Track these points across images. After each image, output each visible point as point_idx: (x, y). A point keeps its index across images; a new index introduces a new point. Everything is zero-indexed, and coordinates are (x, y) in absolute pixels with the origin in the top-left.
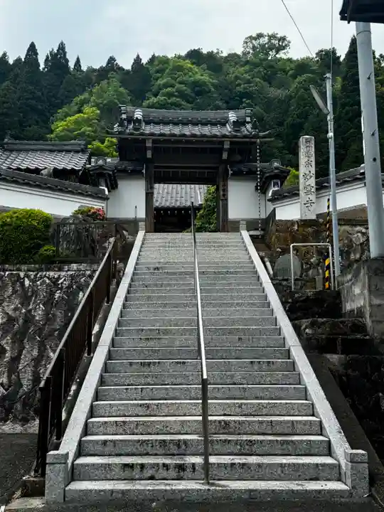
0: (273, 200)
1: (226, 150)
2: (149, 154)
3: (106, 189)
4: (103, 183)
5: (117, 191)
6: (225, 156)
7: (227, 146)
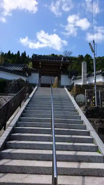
0: (73, 80)
1: (61, 66)
2: (40, 66)
3: (27, 74)
4: (27, 73)
5: (31, 76)
6: (61, 68)
7: (61, 65)
